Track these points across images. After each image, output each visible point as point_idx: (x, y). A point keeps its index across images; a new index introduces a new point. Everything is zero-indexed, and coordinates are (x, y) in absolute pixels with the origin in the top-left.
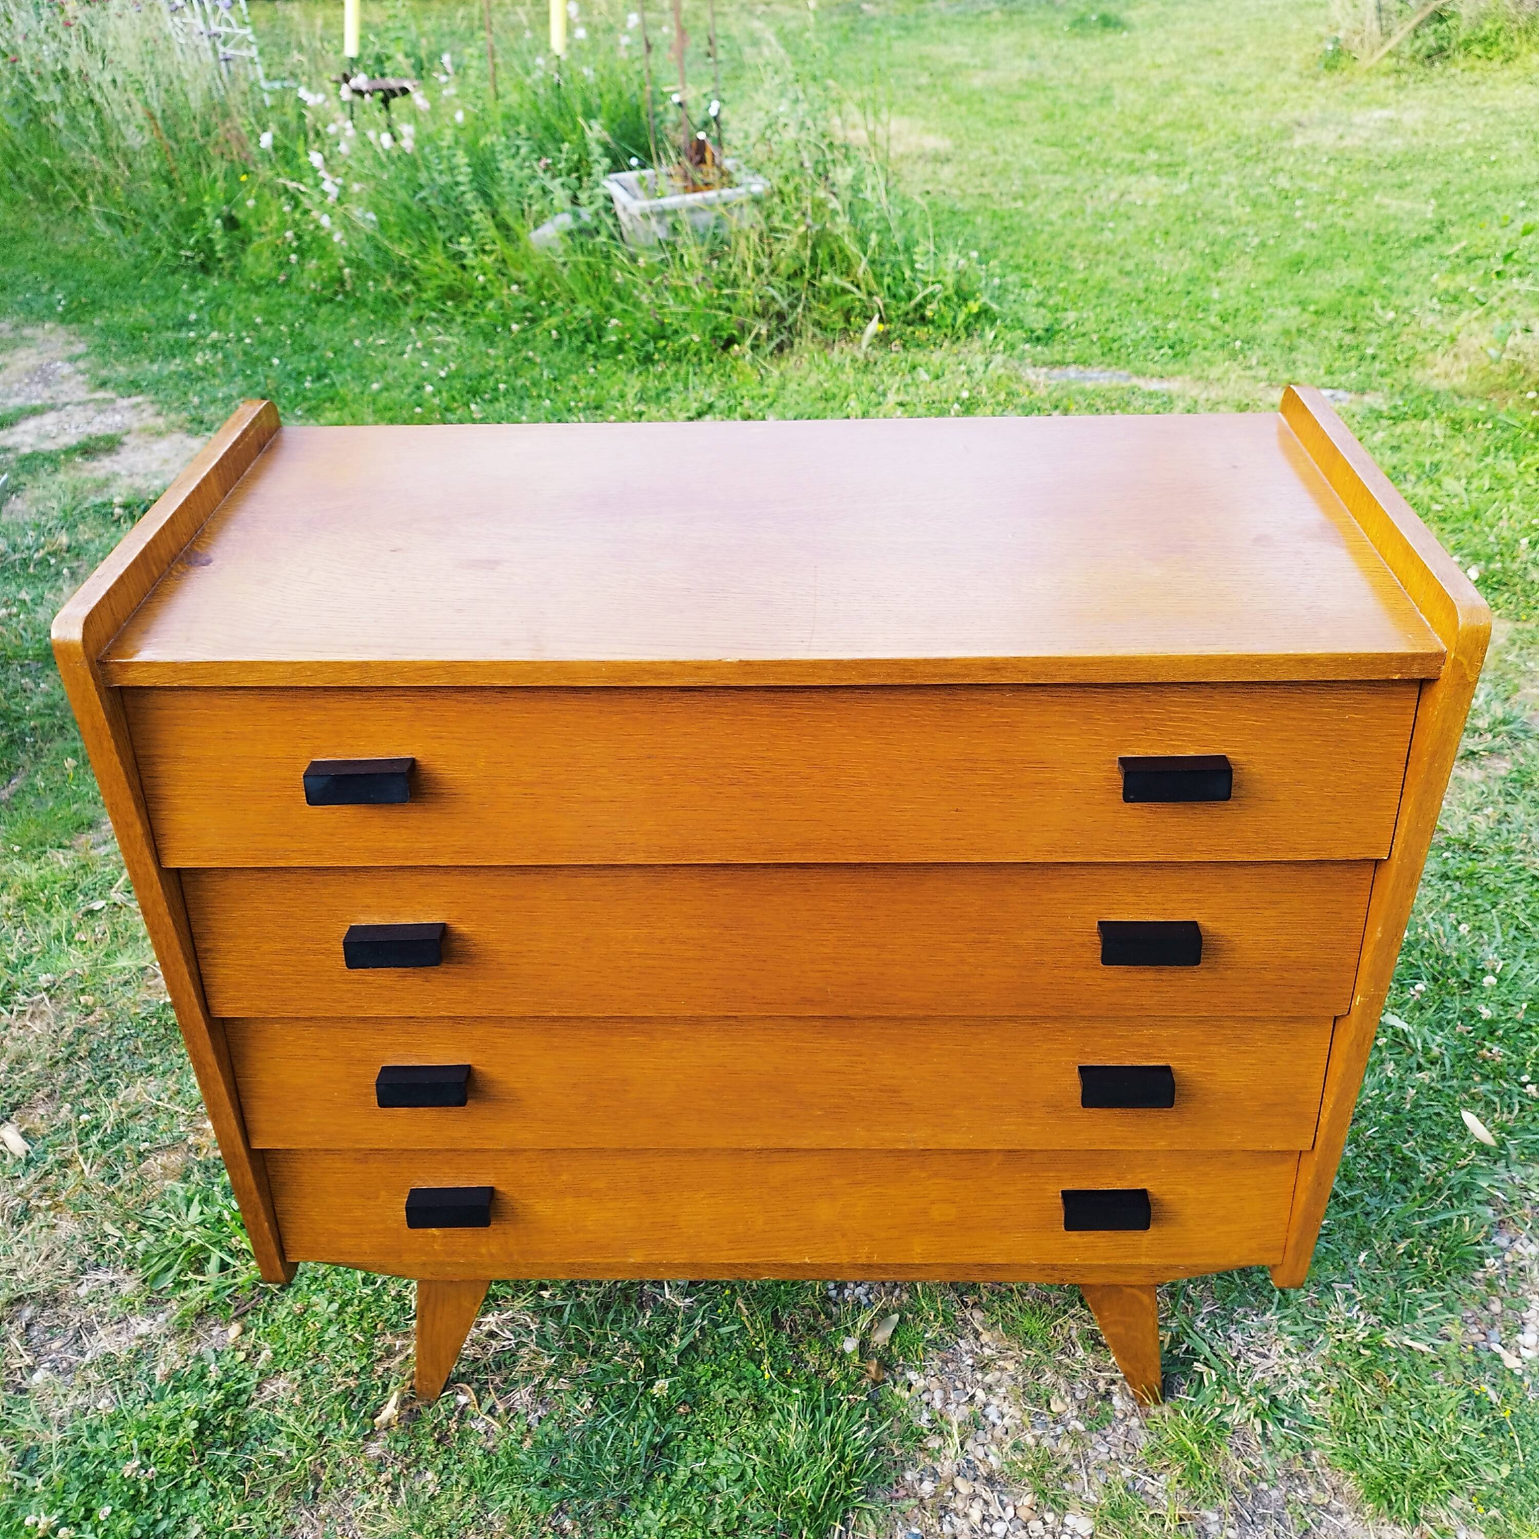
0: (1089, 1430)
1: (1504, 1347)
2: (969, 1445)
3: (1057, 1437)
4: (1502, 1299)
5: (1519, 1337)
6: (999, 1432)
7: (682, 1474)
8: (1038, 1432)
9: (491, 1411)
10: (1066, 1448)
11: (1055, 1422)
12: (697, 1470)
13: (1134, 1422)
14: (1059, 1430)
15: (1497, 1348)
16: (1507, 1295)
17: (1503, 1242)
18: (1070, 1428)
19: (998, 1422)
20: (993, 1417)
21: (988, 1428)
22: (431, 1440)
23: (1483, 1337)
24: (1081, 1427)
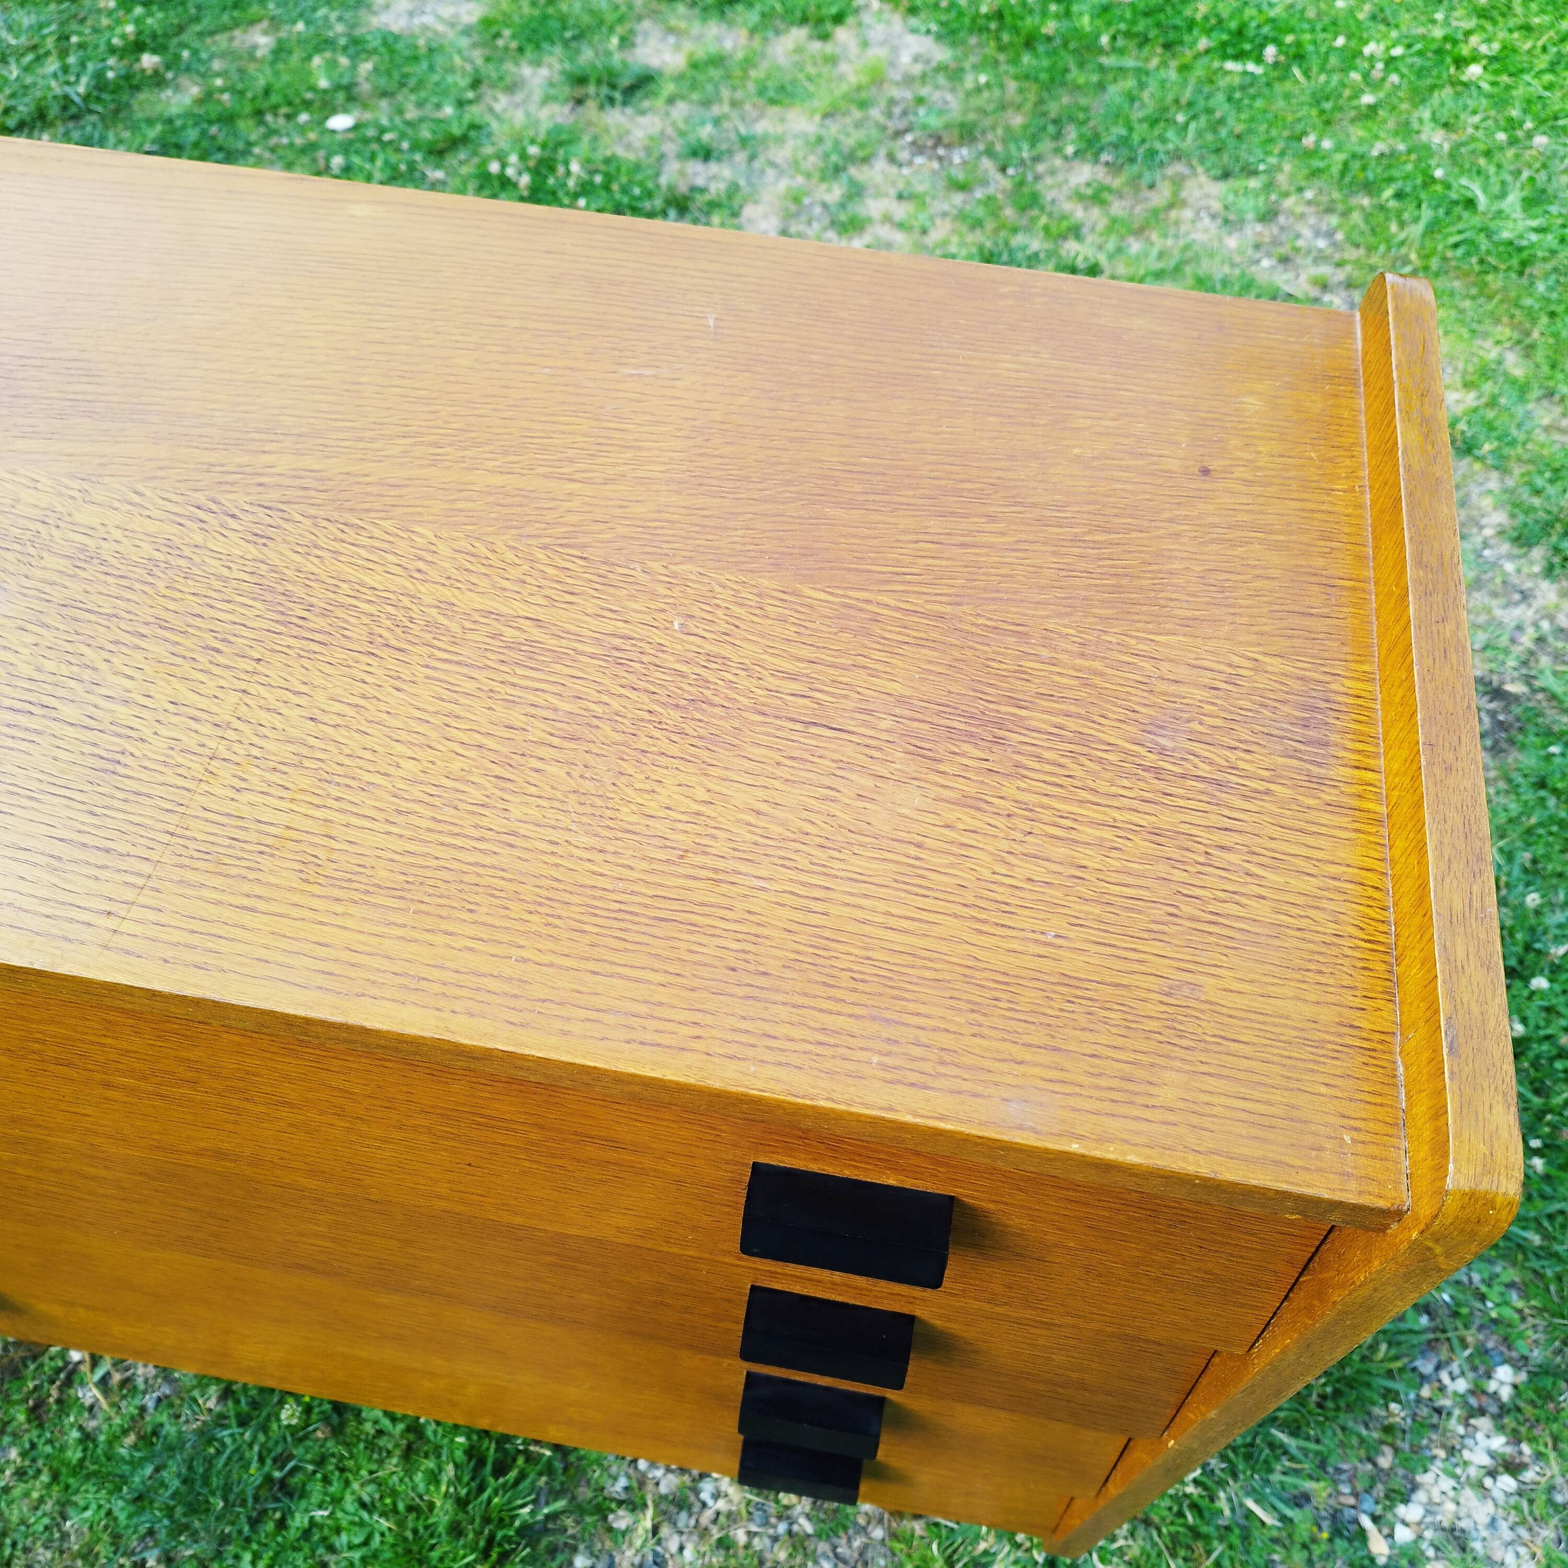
0: (818, 1535)
1: (1376, 1519)
2: (665, 1531)
3: (775, 1539)
4: (1396, 1450)
5: (1401, 1510)
6: (708, 1515)
7: (299, 1521)
8: (754, 1528)
9: (104, 1382)
10: (782, 1555)
11: (780, 1518)
12: (318, 1519)
13: (878, 1533)
14: (782, 1528)
15: (1366, 1522)
16: (1405, 1446)
17: (1426, 1367)
18: (795, 1528)
19: (710, 1502)
20: (705, 1496)
21: (696, 1508)
22: (22, 1408)
23: (1352, 1501)
24: (809, 1528)
